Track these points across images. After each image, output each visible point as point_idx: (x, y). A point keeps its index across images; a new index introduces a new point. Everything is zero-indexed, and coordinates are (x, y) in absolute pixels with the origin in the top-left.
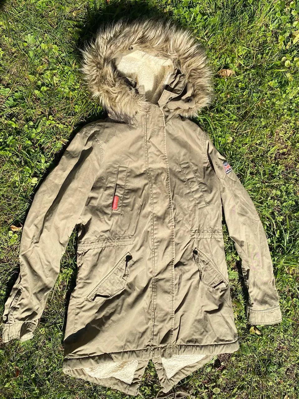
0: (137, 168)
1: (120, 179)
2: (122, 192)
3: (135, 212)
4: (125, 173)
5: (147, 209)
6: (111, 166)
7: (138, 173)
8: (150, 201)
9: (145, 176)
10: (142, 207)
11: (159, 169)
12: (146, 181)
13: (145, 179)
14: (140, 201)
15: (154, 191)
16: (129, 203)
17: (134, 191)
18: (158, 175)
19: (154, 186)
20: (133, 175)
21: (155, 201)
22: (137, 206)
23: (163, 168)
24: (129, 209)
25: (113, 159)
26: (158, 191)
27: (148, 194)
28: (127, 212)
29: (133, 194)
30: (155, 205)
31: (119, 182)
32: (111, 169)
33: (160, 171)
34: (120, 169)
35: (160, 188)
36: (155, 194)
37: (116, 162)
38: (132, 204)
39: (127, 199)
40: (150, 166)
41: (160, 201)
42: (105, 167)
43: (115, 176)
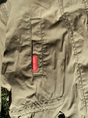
0: (51, 16)
1: (36, 34)
2: (40, 49)
3: (59, 69)
4: (39, 26)
5: (72, 62)
6: (22, 21)
7: (53, 22)
8: (73, 53)
9: (62, 23)
10: (66, 61)
11: (76, 11)
12: (65, 30)
13: (63, 27)
14: (61, 56)
15: (76, 40)
16: (50, 60)
17: (53, 44)
18: (77, 19)
19: (75, 33)
20: (49, 26)
21: (79, 50)
22: (59, 62)
23: (80, 10)
24: (51, 67)
25: (22, 12)
26: (81, 38)
27: (70, 45)
28: (49, 72)
29: (52, 49)
30: (80, 55)
31: (35, 38)
32: (23, 25)
33: (78, 14)
34: (33, 22)
35: (82, 34)
36: (78, 42)
37: (26, 15)
38: (53, 60)
39: (47, 56)
40: (66, 10)
41: (84, 50)
42: (15, 24)
43: (28, 32)
